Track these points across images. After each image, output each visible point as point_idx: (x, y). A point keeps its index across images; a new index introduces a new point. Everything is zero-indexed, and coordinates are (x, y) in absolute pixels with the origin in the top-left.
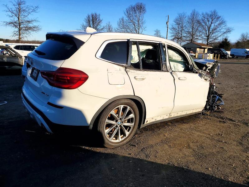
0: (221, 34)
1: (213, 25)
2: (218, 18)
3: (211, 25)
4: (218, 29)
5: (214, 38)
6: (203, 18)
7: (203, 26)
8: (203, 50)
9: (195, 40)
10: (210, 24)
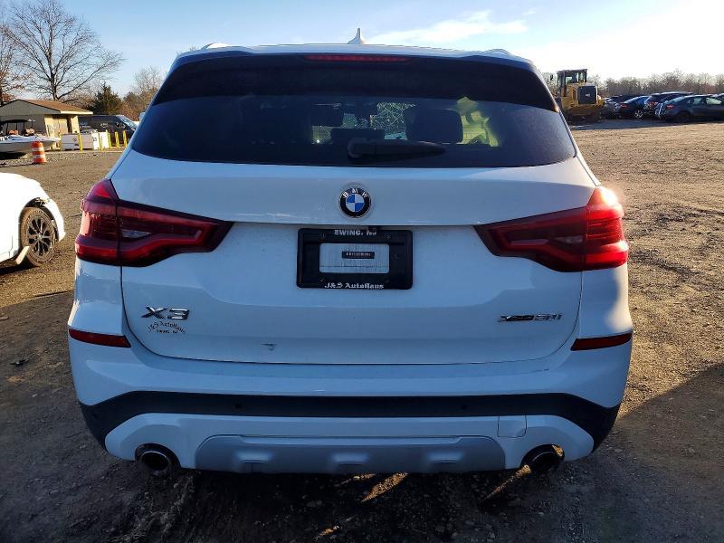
0: (91, 71)
1: (57, 43)
2: (70, 21)
3: (50, 43)
4: (79, 57)
5: (74, 83)
6: (16, 18)
7: (24, 45)
8: (64, 122)
9: (11, 93)
10: (47, 38)
